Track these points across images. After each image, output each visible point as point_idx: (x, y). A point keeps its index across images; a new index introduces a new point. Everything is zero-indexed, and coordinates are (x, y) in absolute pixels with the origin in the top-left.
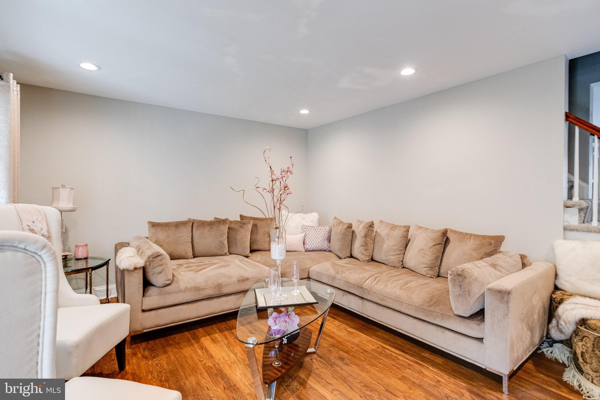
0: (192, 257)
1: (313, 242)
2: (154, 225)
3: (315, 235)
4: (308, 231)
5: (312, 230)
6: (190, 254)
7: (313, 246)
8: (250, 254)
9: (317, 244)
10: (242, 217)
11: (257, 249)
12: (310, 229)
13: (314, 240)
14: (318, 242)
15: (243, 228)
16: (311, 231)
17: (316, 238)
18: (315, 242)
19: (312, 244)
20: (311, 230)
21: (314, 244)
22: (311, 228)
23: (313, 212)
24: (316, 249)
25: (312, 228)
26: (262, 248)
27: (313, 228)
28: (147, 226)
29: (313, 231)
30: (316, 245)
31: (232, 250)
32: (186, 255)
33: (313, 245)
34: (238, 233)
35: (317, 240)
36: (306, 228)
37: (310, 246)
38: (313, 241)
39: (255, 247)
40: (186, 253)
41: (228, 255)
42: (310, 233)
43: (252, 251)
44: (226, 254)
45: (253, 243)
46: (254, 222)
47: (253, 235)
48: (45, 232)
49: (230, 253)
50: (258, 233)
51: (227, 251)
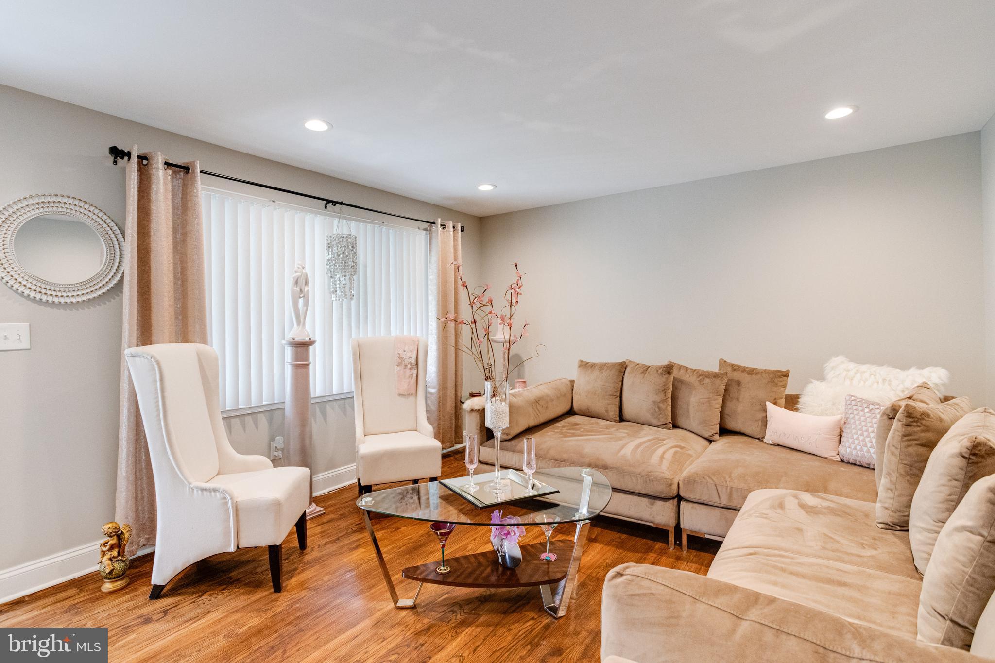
0: (618, 418)
1: (856, 442)
3: (869, 425)
4: (856, 412)
5: (867, 410)
6: (614, 412)
7: (854, 452)
8: (717, 436)
9: (865, 449)
10: (723, 363)
11: (737, 429)
12: (860, 409)
13: (861, 438)
14: (869, 445)
15: (704, 384)
16: (861, 413)
17: (865, 434)
18: (861, 442)
19: (853, 446)
20: (863, 410)
21: (858, 448)
22: (865, 405)
23: (927, 366)
24: (858, 460)
25: (867, 407)
26: (747, 431)
27: (871, 407)
29: (868, 415)
30: (861, 450)
31: (681, 421)
32: (606, 414)
33: (855, 449)
34: (694, 393)
35: (867, 439)
36: (853, 403)
37: (848, 450)
38: (858, 439)
39: (732, 425)
40: (607, 411)
41: (669, 429)
42: (857, 417)
43: (724, 431)
44: (666, 425)
45: (728, 415)
46: (736, 376)
47: (731, 401)
48: (413, 361)
49: (675, 426)
50: (741, 400)
51: (670, 420)
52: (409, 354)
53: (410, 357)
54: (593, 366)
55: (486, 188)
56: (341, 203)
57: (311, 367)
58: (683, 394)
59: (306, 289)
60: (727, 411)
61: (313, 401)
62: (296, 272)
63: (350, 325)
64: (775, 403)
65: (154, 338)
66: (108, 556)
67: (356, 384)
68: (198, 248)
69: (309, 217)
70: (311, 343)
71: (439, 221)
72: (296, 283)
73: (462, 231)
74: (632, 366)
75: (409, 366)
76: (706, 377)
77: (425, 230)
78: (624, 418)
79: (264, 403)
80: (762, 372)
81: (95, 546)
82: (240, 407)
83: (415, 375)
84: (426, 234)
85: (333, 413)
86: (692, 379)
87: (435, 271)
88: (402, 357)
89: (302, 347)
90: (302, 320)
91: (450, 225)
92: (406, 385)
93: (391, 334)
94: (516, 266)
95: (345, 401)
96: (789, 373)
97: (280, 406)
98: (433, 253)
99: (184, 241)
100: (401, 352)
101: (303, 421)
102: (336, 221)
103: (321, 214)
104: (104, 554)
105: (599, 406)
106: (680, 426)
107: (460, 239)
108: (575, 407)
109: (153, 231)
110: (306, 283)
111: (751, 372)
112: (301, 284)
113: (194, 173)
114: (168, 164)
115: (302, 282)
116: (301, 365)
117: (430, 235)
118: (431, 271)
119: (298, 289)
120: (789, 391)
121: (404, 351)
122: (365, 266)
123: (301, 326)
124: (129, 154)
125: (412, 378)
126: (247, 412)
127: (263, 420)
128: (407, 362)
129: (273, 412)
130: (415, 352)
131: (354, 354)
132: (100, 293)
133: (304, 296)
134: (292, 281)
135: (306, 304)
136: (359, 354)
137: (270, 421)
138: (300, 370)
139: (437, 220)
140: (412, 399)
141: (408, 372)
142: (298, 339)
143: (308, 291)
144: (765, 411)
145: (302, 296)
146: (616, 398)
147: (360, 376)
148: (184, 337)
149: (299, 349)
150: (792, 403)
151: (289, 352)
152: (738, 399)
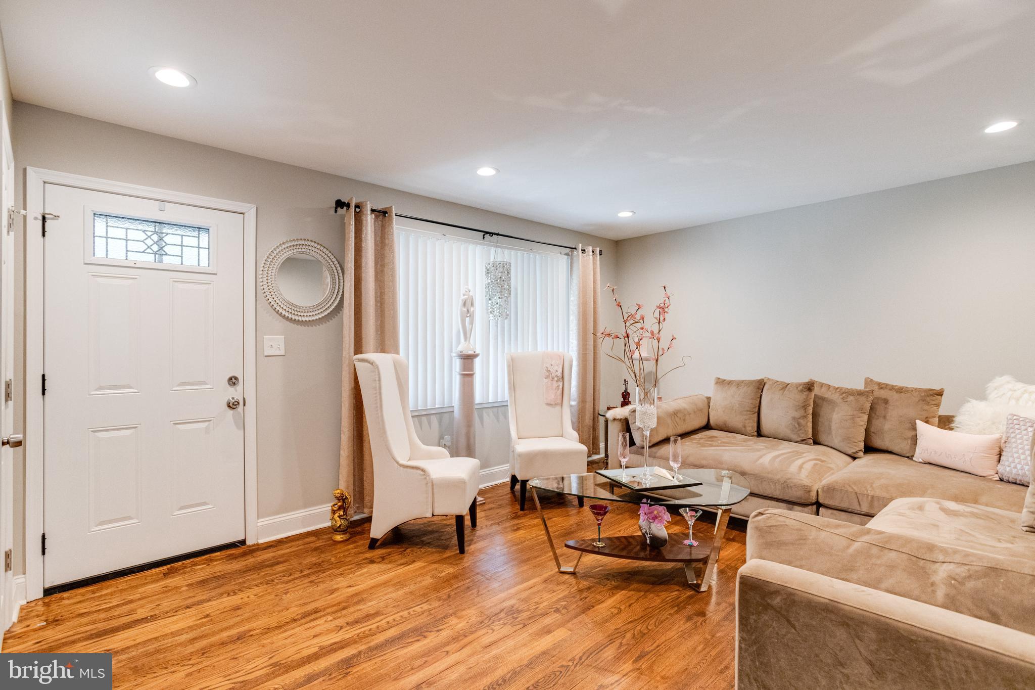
0: (756, 433)
1: (1017, 461)
2: (720, 382)
4: (1018, 431)
5: (1030, 429)
6: (751, 426)
7: (1014, 471)
8: (861, 454)
9: (1027, 467)
10: (868, 382)
11: (884, 448)
12: (1023, 428)
15: (847, 401)
16: (1024, 432)
18: (1023, 461)
20: (1026, 429)
21: (1019, 466)
22: (1029, 424)
24: (1019, 479)
25: (1031, 427)
26: (896, 449)
28: (713, 382)
30: (1022, 469)
31: (822, 438)
32: (743, 429)
33: (1015, 467)
34: (836, 410)
36: (1016, 422)
37: (1008, 469)
38: (1018, 457)
39: (878, 443)
40: (745, 427)
41: (810, 444)
42: (1019, 436)
43: (869, 449)
44: (806, 441)
45: (874, 433)
46: (883, 394)
47: (877, 419)
48: (559, 374)
49: (816, 442)
50: (888, 417)
51: (810, 436)
52: (556, 368)
53: (557, 371)
54: (730, 383)
55: (625, 215)
56: (498, 234)
57: (475, 375)
58: (824, 411)
59: (472, 309)
60: (872, 429)
61: (476, 407)
62: (464, 295)
63: (503, 341)
64: (927, 422)
65: (364, 349)
66: (337, 515)
67: (510, 393)
68: (393, 276)
69: (471, 247)
70: (476, 356)
71: (580, 247)
72: (464, 304)
73: (600, 255)
74: (771, 383)
75: (556, 379)
76: (850, 395)
77: (567, 254)
78: (762, 434)
79: (437, 406)
80: (912, 391)
81: (327, 508)
82: (419, 408)
83: (561, 387)
84: (568, 258)
85: (488, 418)
86: (835, 397)
87: (576, 293)
88: (549, 371)
89: (468, 359)
90: (468, 336)
91: (590, 249)
92: (552, 396)
93: (537, 350)
94: (665, 288)
95: (500, 408)
96: (943, 391)
97: (451, 410)
98: (575, 276)
99: (382, 271)
100: (548, 366)
101: (469, 424)
102: (493, 250)
103: (481, 244)
104: (334, 512)
105: (736, 421)
106: (822, 443)
107: (598, 263)
108: (712, 422)
109: (363, 264)
110: (472, 304)
111: (900, 390)
112: (468, 304)
113: (390, 216)
114: (373, 211)
115: (469, 303)
116: (467, 375)
117: (572, 259)
118: (572, 292)
119: (465, 309)
120: (943, 411)
121: (552, 365)
122: (516, 289)
123: (468, 342)
124: (348, 205)
125: (558, 390)
126: (424, 413)
127: (434, 420)
128: (553, 375)
129: (443, 414)
130: (561, 367)
131: (509, 366)
132: (326, 313)
133: (470, 316)
134: (461, 303)
135: (472, 323)
136: (513, 367)
137: (440, 422)
138: (467, 379)
139: (579, 246)
140: (558, 408)
141: (555, 384)
142: (464, 353)
143: (473, 311)
144: (915, 429)
145: (468, 315)
146: (755, 413)
147: (513, 387)
148: (382, 348)
149: (466, 361)
150: (946, 422)
151: (457, 364)
152: (885, 417)
